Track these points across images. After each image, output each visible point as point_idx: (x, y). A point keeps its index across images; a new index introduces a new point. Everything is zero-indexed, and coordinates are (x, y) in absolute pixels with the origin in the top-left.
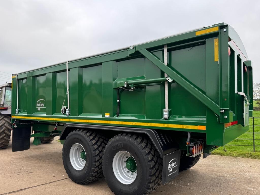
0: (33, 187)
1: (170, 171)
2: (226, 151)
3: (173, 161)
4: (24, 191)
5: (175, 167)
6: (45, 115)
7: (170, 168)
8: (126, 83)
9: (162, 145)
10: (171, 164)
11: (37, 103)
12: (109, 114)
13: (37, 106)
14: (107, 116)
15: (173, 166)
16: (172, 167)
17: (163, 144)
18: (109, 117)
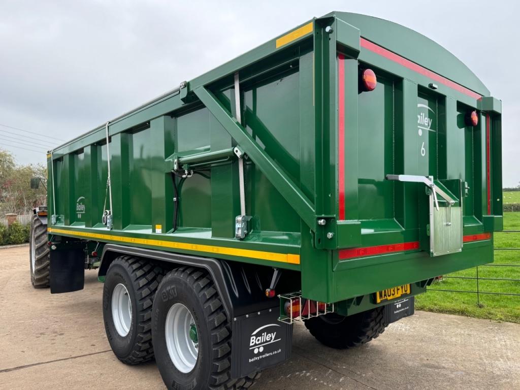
0: (42, 363)
1: (256, 351)
2: (481, 306)
3: (268, 331)
4: (22, 370)
5: (272, 341)
6: (83, 227)
7: (256, 345)
8: (176, 160)
9: (237, 295)
10: (258, 335)
11: (78, 204)
12: (161, 226)
13: (77, 210)
14: (159, 231)
15: (266, 341)
16: (264, 343)
17: (239, 294)
18: (161, 232)
